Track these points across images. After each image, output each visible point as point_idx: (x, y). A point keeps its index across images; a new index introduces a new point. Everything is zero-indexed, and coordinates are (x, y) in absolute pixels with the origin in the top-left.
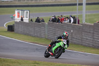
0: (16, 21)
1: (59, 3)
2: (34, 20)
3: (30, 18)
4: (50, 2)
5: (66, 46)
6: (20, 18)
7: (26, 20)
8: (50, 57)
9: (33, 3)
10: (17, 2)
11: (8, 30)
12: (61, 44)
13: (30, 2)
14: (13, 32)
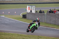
0: (27, 12)
1: (53, 2)
2: (38, 12)
3: (36, 11)
4: (48, 1)
5: (38, 26)
6: (30, 10)
7: (33, 12)
8: (30, 32)
9: (38, 2)
10: (28, 1)
11: (23, 17)
12: (35, 24)
13: (36, 1)
14: (26, 19)
